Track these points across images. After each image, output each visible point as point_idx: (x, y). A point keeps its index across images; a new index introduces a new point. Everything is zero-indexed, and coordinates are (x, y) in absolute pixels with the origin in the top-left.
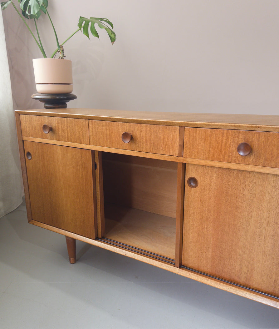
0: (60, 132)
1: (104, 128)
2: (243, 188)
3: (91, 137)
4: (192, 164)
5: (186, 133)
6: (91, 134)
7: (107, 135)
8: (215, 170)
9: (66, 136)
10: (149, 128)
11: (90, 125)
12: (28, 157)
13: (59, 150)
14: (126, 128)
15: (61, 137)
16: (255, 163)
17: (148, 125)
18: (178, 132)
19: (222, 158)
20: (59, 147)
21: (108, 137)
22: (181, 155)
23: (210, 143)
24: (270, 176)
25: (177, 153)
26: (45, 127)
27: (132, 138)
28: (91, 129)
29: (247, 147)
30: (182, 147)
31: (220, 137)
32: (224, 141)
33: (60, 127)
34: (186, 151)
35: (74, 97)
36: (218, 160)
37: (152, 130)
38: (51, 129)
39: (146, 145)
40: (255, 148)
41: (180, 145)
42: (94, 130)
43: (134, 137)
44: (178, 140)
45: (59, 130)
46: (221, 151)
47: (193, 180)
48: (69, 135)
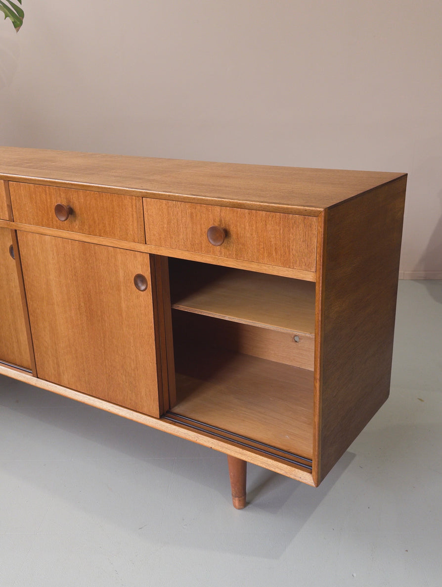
5: (12, 189)
16: (82, 231)
18: (3, 187)
19: (51, 224)
22: (12, 219)
23: (36, 203)
25: (7, 217)
30: (10, 207)
32: (49, 200)
34: (16, 213)
40: (77, 210)
41: (8, 205)
44: (5, 198)
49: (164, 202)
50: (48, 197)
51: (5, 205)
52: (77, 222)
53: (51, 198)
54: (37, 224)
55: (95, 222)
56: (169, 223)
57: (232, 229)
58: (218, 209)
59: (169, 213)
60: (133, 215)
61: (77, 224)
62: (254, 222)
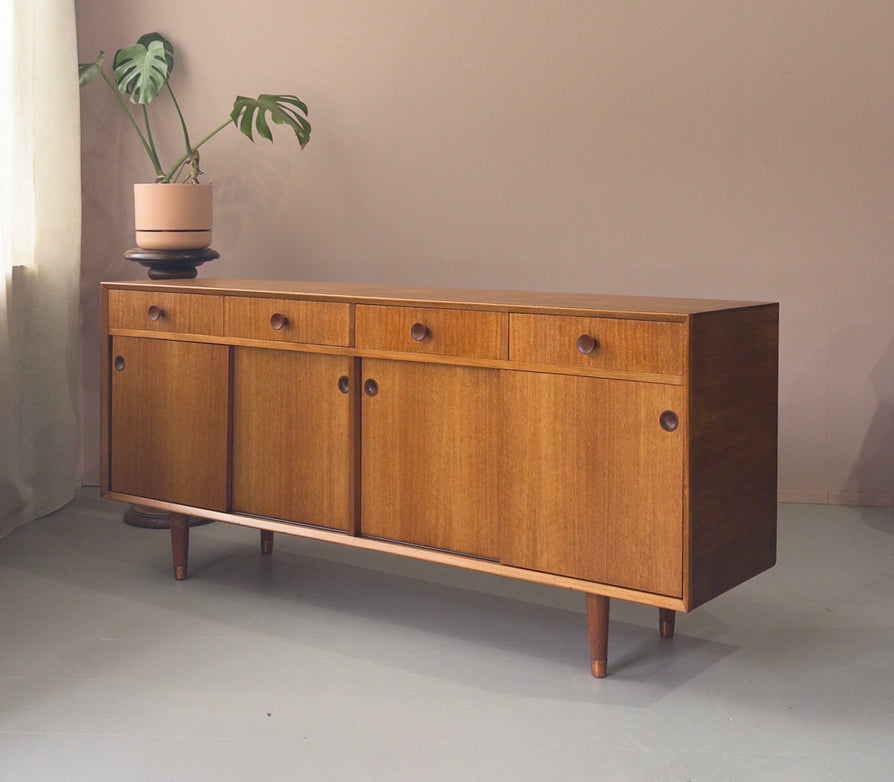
0: (177, 319)
1: (248, 307)
2: (431, 391)
3: (227, 323)
4: (368, 358)
5: (358, 313)
6: (226, 318)
7: (251, 318)
8: (398, 365)
9: (187, 324)
10: (310, 308)
11: (227, 305)
12: (117, 365)
13: (175, 348)
14: (278, 307)
15: (177, 326)
16: (436, 352)
17: (310, 302)
18: (347, 311)
19: (401, 346)
20: (175, 344)
21: (253, 321)
22: (352, 345)
23: (386, 325)
24: (458, 369)
25: (347, 343)
26: (152, 310)
27: (286, 322)
28: (227, 309)
29: (423, 331)
30: (353, 332)
31: (397, 317)
32: (401, 322)
33: (178, 310)
34: (359, 338)
35: (214, 256)
36: (397, 349)
37: (315, 309)
38: (163, 314)
39: (307, 331)
40: (434, 330)
41: (350, 330)
42: (232, 311)
43: (290, 320)
44: (348, 323)
45: (175, 315)
46: (399, 337)
47: (372, 383)
48: (192, 322)
49: (532, 316)
50: (402, 318)
51: (347, 329)
52: (433, 343)
53: (404, 320)
54: (384, 349)
55: (453, 341)
56: (536, 337)
57: (601, 338)
58: (588, 320)
59: (536, 328)
60: (497, 332)
61: (431, 346)
62: (623, 331)
